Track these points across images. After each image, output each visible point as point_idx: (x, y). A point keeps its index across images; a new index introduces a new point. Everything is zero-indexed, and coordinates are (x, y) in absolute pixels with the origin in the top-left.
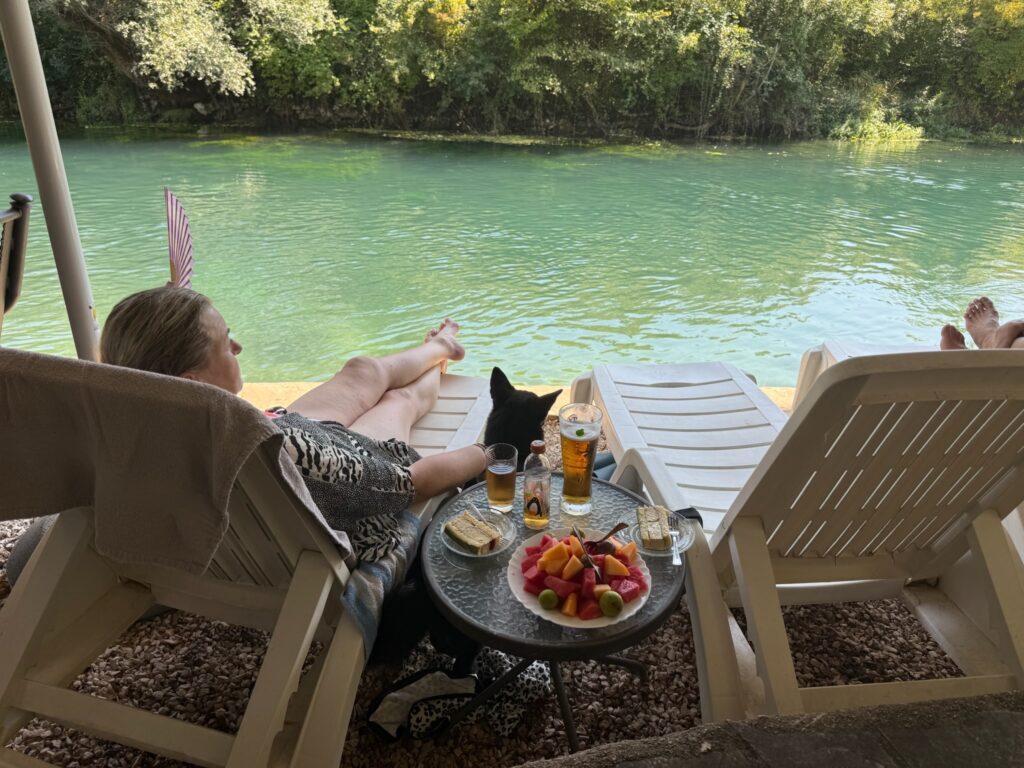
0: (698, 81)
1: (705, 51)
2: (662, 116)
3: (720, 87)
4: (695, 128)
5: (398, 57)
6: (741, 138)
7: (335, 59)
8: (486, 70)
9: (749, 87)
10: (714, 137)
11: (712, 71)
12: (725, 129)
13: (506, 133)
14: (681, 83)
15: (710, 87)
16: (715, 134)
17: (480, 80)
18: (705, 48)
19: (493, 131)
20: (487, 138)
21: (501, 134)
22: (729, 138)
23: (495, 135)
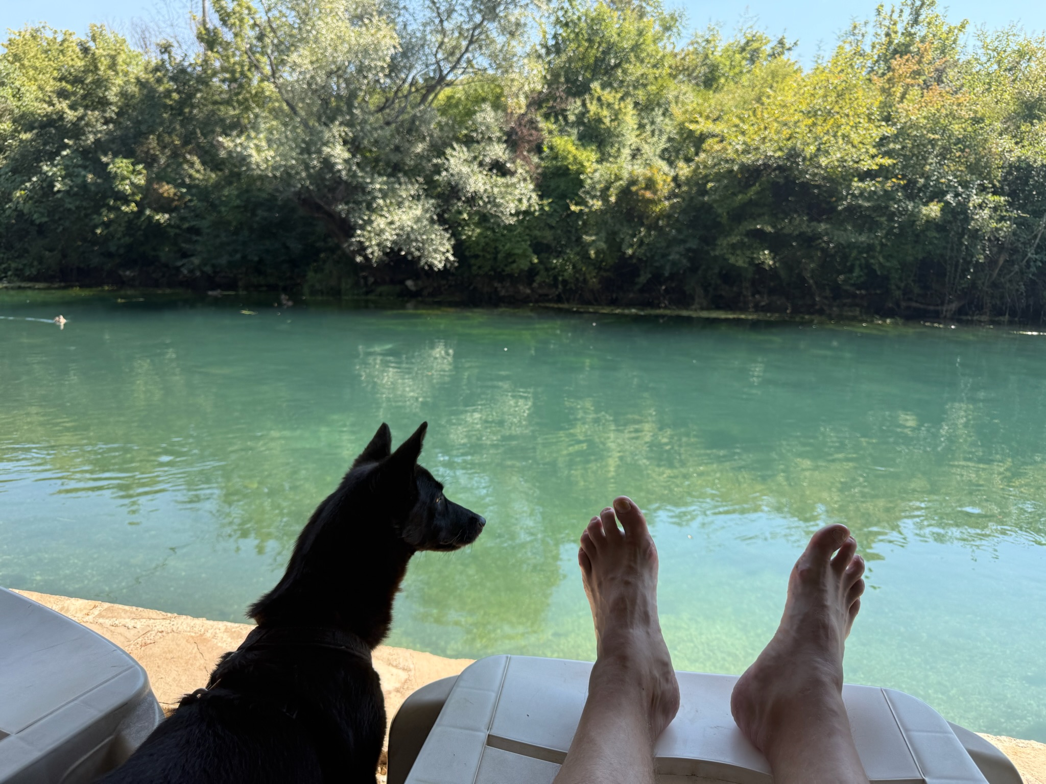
0: (942, 256)
1: (950, 222)
2: (898, 294)
3: (971, 261)
4: (940, 308)
5: (596, 234)
6: (1002, 318)
7: (536, 238)
8: (688, 245)
9: (1010, 263)
10: (964, 318)
11: (962, 244)
12: (980, 308)
13: (708, 309)
14: (920, 257)
15: (958, 261)
16: (967, 314)
17: (681, 255)
18: (949, 217)
19: (693, 307)
20: (685, 313)
21: (702, 309)
22: (984, 318)
23: (696, 310)
